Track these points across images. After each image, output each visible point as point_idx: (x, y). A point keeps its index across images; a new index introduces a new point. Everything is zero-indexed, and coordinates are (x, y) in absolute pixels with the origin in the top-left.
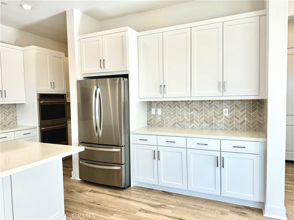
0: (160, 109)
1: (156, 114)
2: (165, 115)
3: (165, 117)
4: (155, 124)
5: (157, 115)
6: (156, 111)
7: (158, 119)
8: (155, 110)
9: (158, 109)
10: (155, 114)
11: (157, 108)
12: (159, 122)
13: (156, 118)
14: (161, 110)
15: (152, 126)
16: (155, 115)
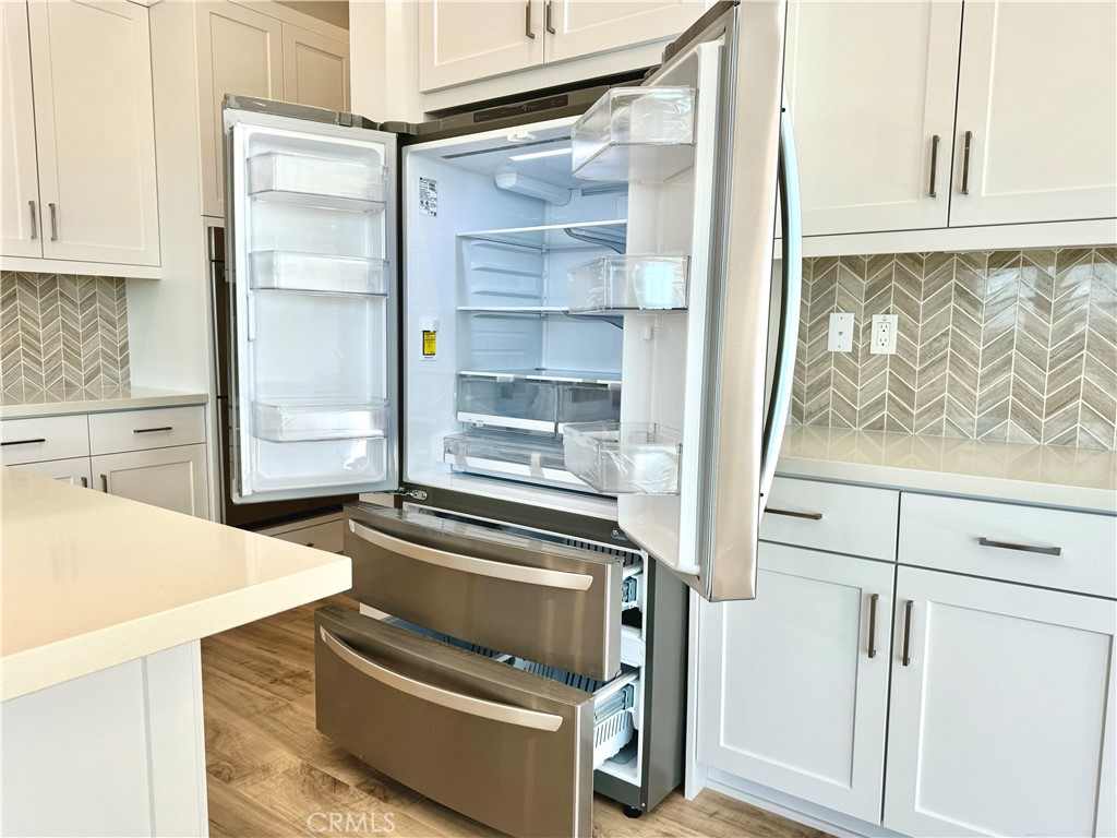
0: (893, 319)
1: (861, 351)
2: (924, 358)
3: (924, 370)
4: (848, 411)
5: (868, 355)
6: (863, 332)
7: (873, 387)
8: (856, 328)
9: (877, 319)
10: (855, 347)
11: (871, 310)
12: (879, 404)
13: (854, 375)
14: (902, 326)
15: (822, 423)
16: (854, 354)
